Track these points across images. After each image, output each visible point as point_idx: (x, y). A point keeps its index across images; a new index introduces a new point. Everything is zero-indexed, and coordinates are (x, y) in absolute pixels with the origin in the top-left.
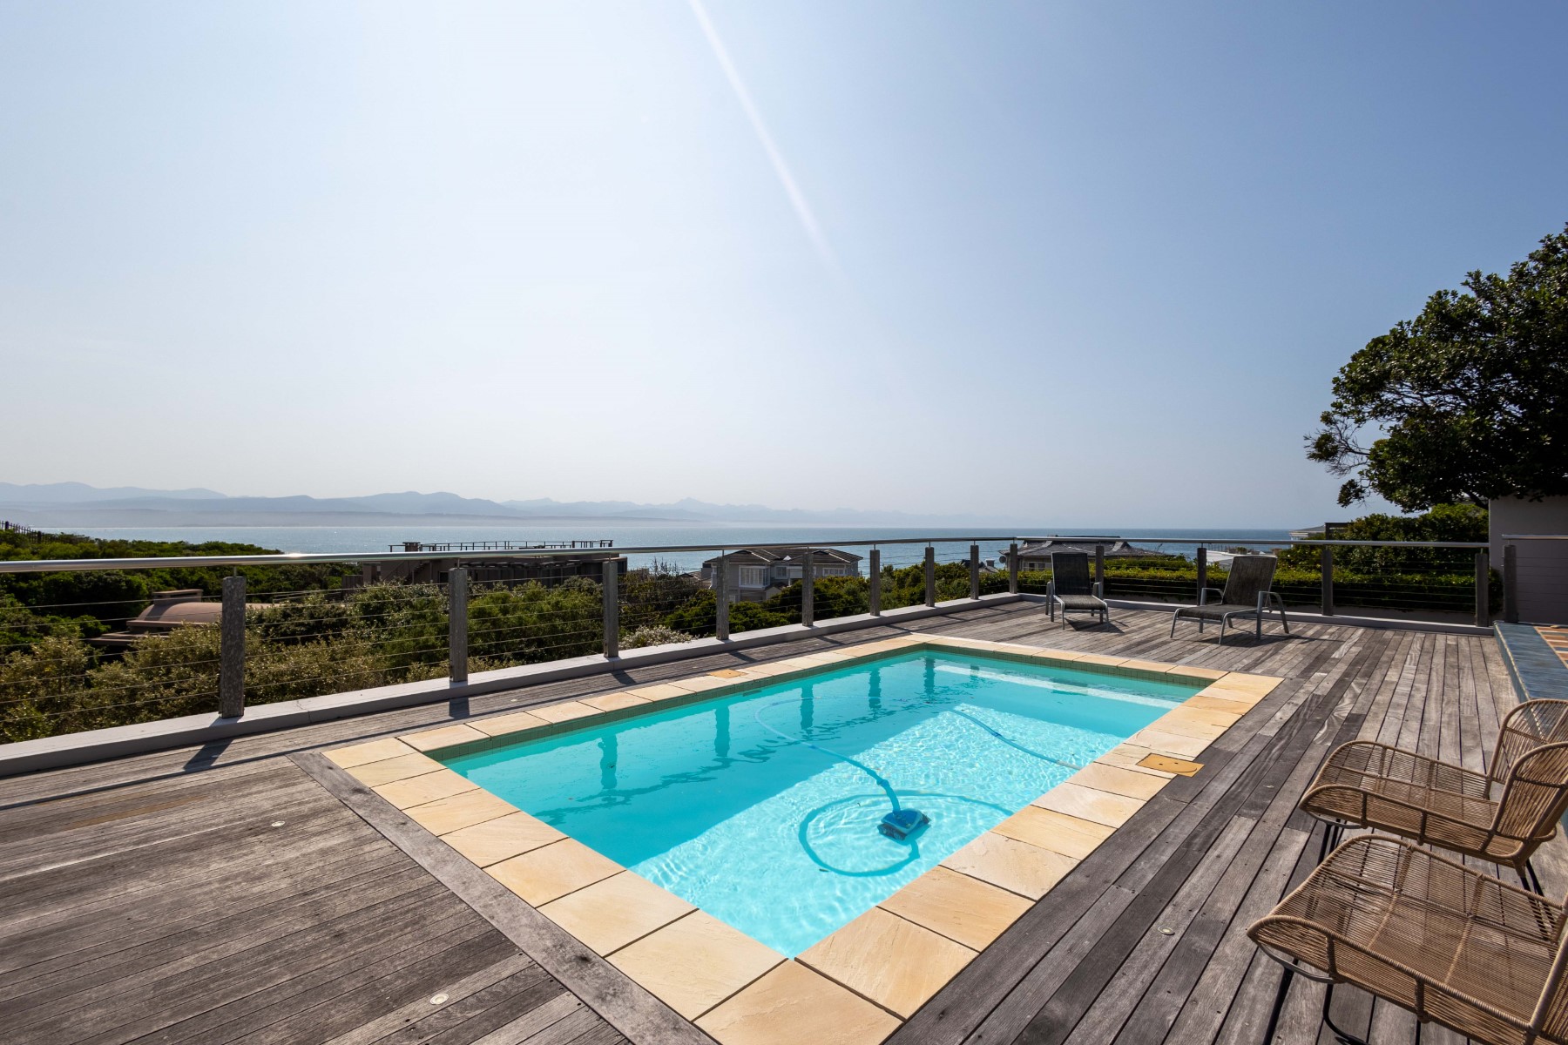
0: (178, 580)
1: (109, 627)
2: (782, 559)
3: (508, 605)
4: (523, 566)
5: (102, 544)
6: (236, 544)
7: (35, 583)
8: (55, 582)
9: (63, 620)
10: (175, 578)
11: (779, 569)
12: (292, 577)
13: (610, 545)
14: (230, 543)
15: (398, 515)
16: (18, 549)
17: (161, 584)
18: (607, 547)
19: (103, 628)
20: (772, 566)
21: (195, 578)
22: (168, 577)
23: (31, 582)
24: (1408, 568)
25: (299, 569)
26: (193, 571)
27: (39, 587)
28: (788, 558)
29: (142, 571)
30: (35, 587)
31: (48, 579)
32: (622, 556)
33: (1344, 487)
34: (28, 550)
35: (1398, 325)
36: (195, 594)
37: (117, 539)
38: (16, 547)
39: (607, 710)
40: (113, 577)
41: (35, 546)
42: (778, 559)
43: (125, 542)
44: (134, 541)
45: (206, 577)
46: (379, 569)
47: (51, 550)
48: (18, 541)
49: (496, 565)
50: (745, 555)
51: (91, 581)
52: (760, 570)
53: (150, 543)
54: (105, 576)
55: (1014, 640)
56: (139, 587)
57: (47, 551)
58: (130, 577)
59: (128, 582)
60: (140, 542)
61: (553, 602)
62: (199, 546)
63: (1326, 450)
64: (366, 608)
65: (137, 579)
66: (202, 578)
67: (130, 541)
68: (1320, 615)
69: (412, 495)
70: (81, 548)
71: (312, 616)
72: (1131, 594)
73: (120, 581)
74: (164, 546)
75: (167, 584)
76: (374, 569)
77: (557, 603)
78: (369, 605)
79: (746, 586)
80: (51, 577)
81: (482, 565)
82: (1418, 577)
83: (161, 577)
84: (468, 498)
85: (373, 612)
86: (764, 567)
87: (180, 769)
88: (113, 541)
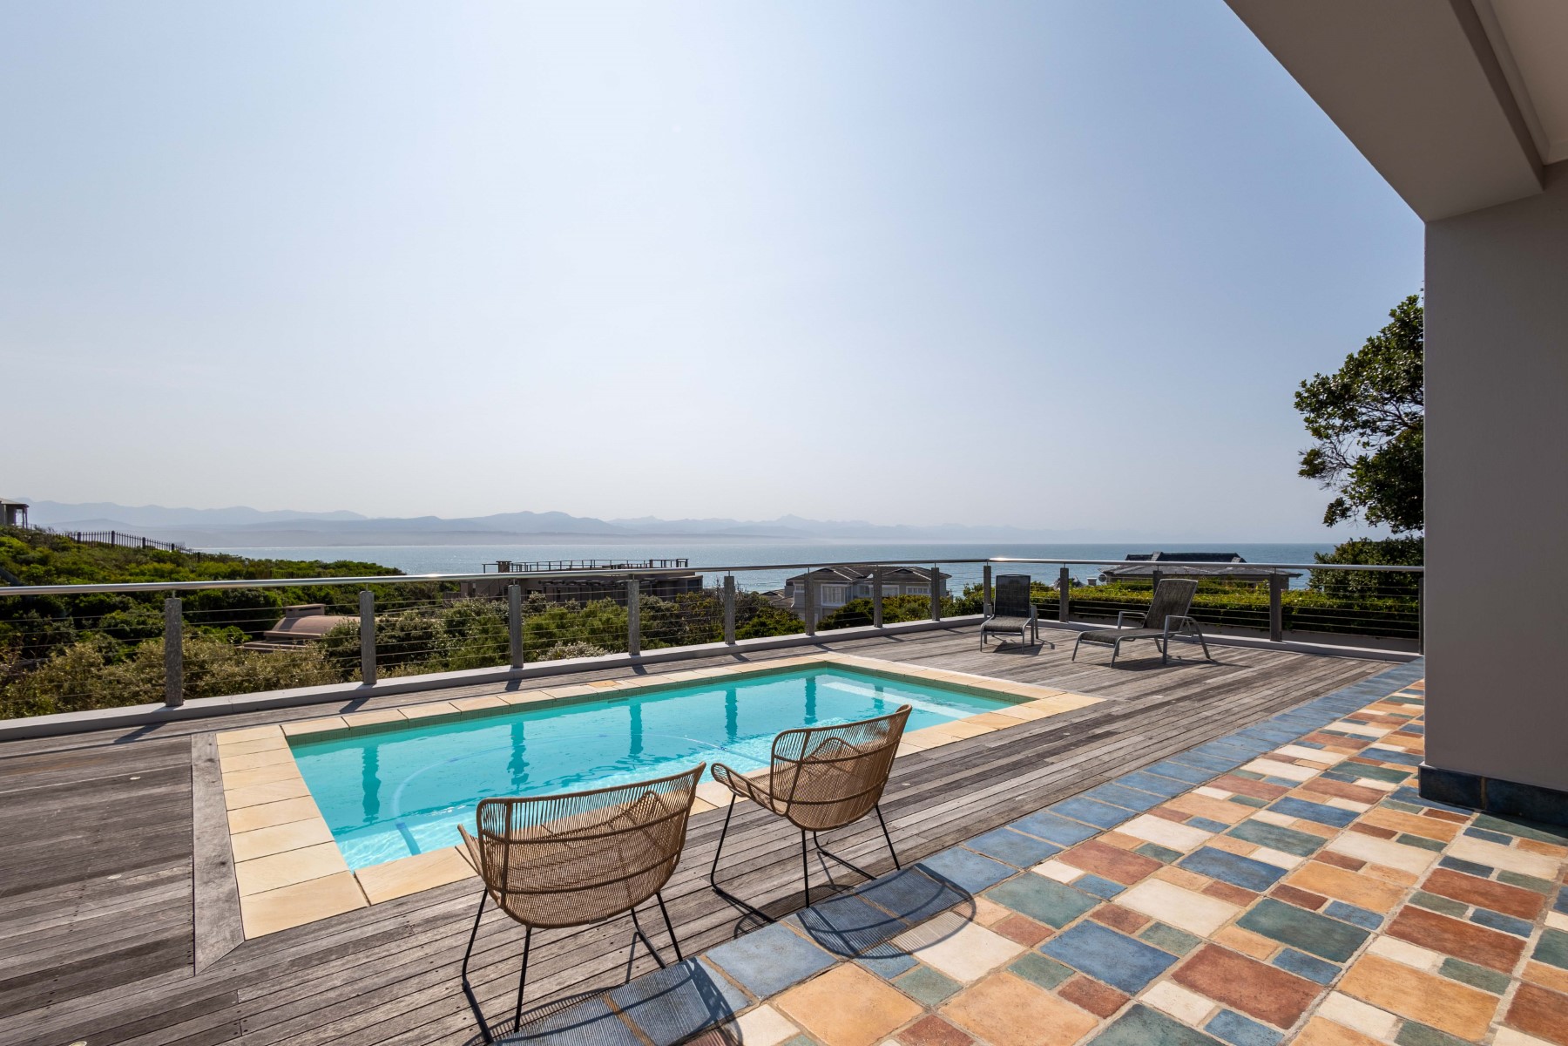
0: (309, 595)
1: (251, 637)
2: (865, 577)
3: (565, 621)
4: (599, 584)
5: (252, 563)
6: (361, 563)
7: (192, 598)
8: (208, 597)
9: (214, 630)
10: (306, 594)
11: (862, 587)
12: (405, 593)
13: (686, 565)
14: (356, 561)
15: (515, 534)
16: (181, 568)
17: (295, 598)
18: (683, 567)
19: (245, 638)
20: (854, 583)
21: (323, 594)
22: (300, 593)
23: (189, 596)
24: (1383, 593)
25: (410, 586)
26: (320, 588)
27: (195, 601)
28: (871, 576)
29: (278, 588)
30: (192, 601)
31: (201, 594)
32: (697, 574)
33: (1331, 506)
34: (187, 569)
35: (1382, 332)
36: (319, 608)
37: (263, 559)
38: (178, 566)
39: (463, 710)
40: (253, 593)
41: (195, 565)
42: (861, 577)
43: (270, 561)
44: (277, 560)
45: (332, 592)
46: (474, 586)
47: (205, 569)
48: (180, 561)
49: (575, 583)
50: (827, 573)
51: (236, 596)
52: (842, 588)
53: (290, 562)
54: (247, 592)
55: (916, 661)
56: (274, 603)
57: (203, 569)
58: (267, 593)
59: (265, 597)
60: (282, 561)
61: (604, 619)
62: (330, 564)
63: (1314, 466)
64: (450, 623)
65: (272, 594)
66: (328, 594)
67: (274, 560)
68: (1268, 641)
69: (527, 515)
70: (230, 566)
71: (402, 629)
72: (1088, 616)
73: (259, 597)
74: (303, 565)
75: (299, 599)
76: (470, 587)
77: (608, 619)
78: (453, 621)
79: (828, 604)
80: (205, 593)
81: (563, 583)
82: (1390, 602)
83: (294, 593)
84: (578, 517)
85: (455, 626)
86: (846, 586)
87: (112, 742)
88: (260, 561)
